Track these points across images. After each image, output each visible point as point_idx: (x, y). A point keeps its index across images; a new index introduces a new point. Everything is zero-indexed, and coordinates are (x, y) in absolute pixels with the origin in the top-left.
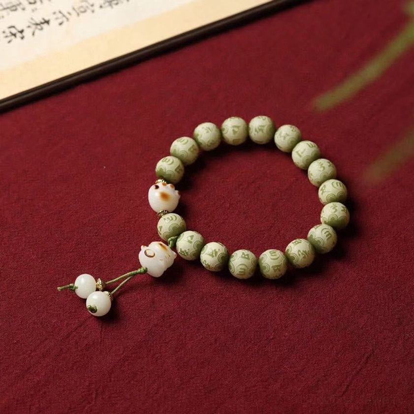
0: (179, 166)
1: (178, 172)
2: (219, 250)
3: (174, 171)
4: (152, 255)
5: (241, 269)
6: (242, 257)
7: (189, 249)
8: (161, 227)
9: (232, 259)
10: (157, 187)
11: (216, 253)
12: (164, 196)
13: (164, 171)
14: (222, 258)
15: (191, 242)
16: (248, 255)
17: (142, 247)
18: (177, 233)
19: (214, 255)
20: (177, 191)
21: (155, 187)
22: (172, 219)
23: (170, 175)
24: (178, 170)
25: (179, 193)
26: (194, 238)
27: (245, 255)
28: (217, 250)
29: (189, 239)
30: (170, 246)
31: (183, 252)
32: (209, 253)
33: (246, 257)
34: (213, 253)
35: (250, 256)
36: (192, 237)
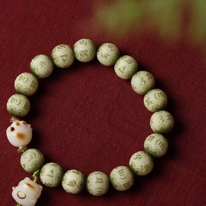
0: (26, 103)
1: (27, 109)
2: (77, 179)
3: (23, 109)
4: (24, 196)
5: (98, 191)
6: (97, 182)
7: (52, 182)
8: (24, 165)
9: (89, 184)
10: (13, 129)
11: (75, 183)
12: (20, 136)
13: (14, 110)
14: (81, 185)
15: (52, 176)
16: (101, 179)
17: (13, 188)
18: (39, 167)
19: (74, 185)
20: (29, 125)
21: (11, 129)
22: (32, 157)
23: (21, 113)
24: (26, 107)
25: (31, 127)
26: (54, 172)
27: (99, 180)
28: (76, 180)
29: (50, 174)
30: (35, 180)
31: (47, 184)
32: (69, 183)
33: (100, 181)
34: (72, 184)
35: (103, 179)
36: (52, 171)
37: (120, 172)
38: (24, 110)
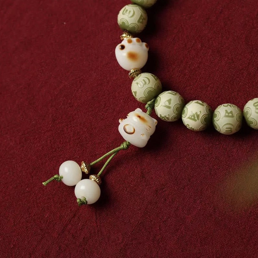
0: (141, 16)
1: (142, 23)
3: (137, 23)
4: (132, 131)
5: (226, 128)
6: (226, 116)
7: (168, 115)
8: (135, 93)
9: (215, 119)
10: (123, 47)
11: (198, 116)
12: (132, 56)
13: (126, 24)
14: (206, 119)
15: (169, 107)
16: (231, 112)
17: (120, 121)
18: (154, 96)
19: (196, 118)
20: (144, 44)
21: (120, 47)
22: (145, 83)
23: (134, 27)
24: (141, 21)
25: (147, 46)
26: (172, 102)
27: (229, 113)
28: (199, 113)
29: (167, 104)
30: (148, 112)
31: (163, 117)
32: (190, 117)
33: (230, 115)
34: (194, 117)
35: (233, 113)
36: (169, 101)
37: (256, 104)
38: (139, 24)
